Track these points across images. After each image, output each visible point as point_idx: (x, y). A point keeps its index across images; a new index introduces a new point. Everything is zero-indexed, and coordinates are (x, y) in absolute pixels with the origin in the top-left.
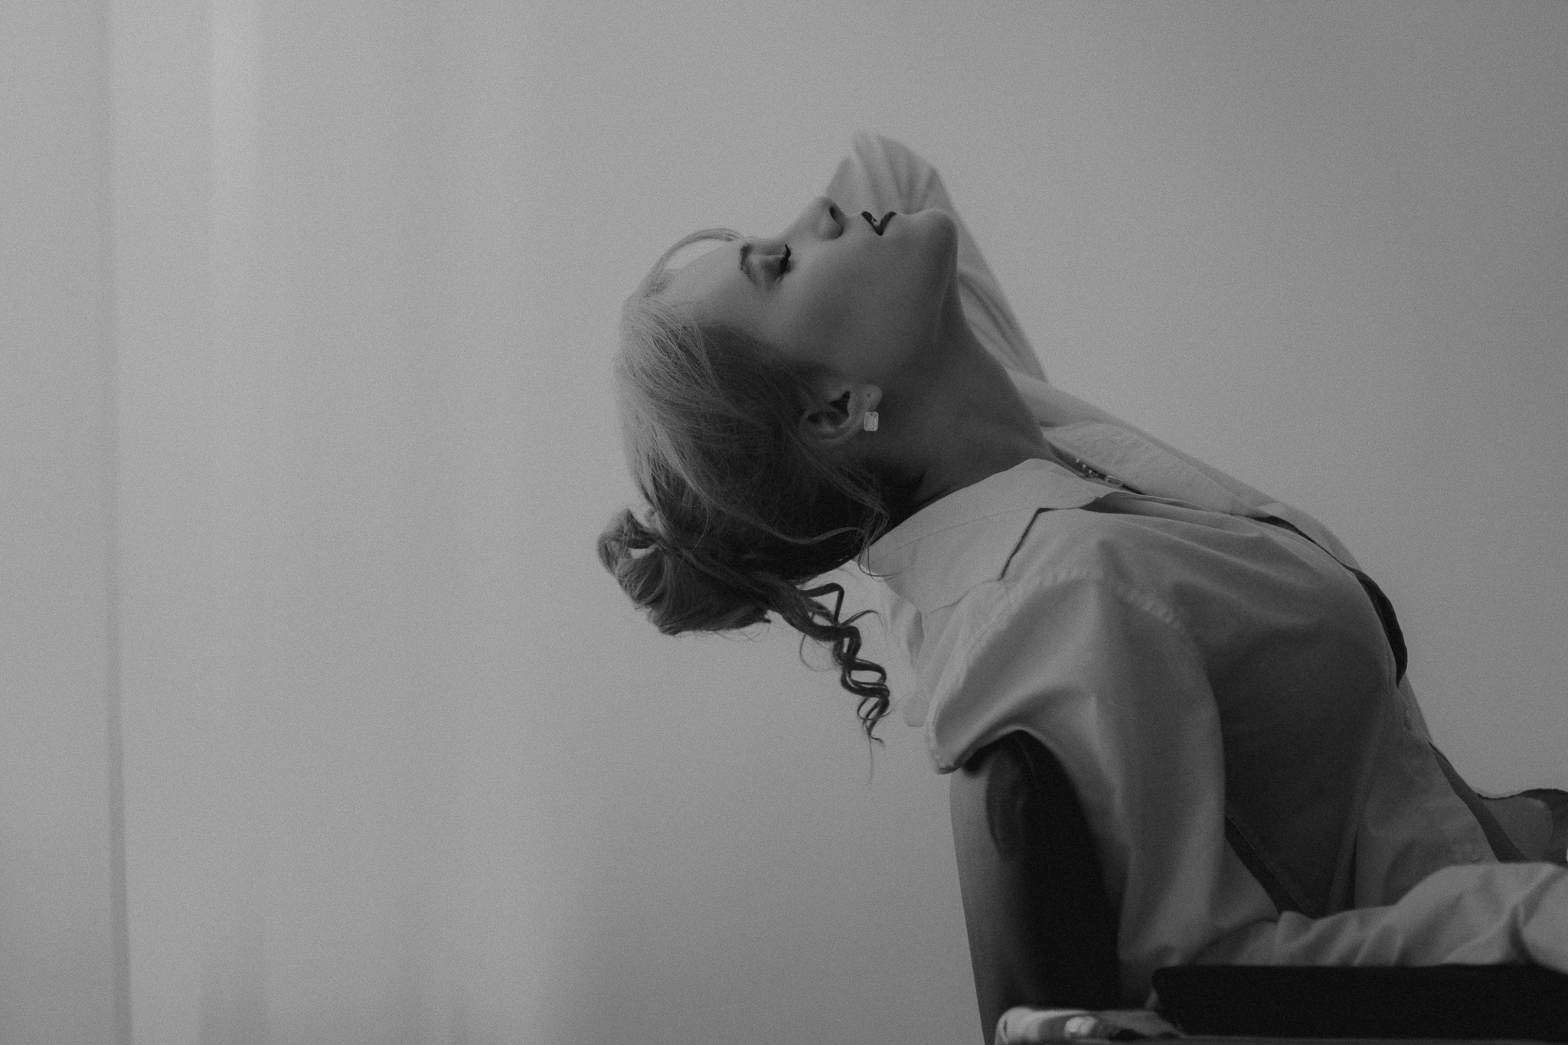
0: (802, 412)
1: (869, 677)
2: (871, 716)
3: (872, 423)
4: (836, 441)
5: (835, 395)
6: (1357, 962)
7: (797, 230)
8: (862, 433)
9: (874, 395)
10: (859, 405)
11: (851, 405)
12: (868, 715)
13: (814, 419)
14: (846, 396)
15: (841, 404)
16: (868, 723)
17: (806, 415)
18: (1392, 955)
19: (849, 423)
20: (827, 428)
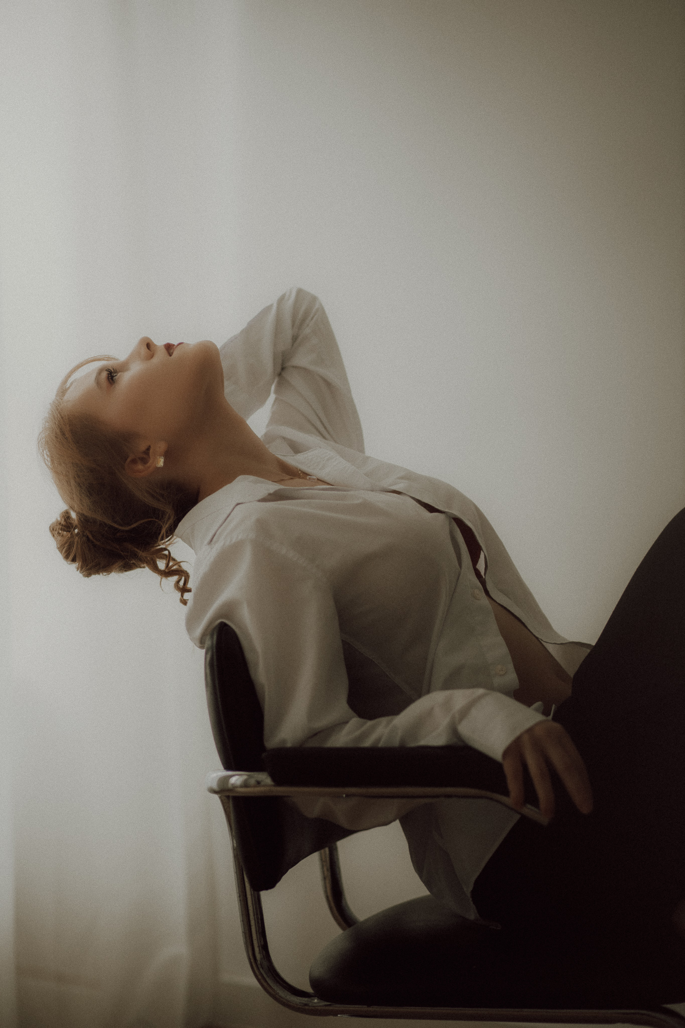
0: (127, 458)
4: (145, 474)
6: (380, 745)
8: (156, 468)
10: (155, 453)
11: (151, 453)
14: (149, 448)
15: (146, 453)
17: (130, 459)
18: (396, 743)
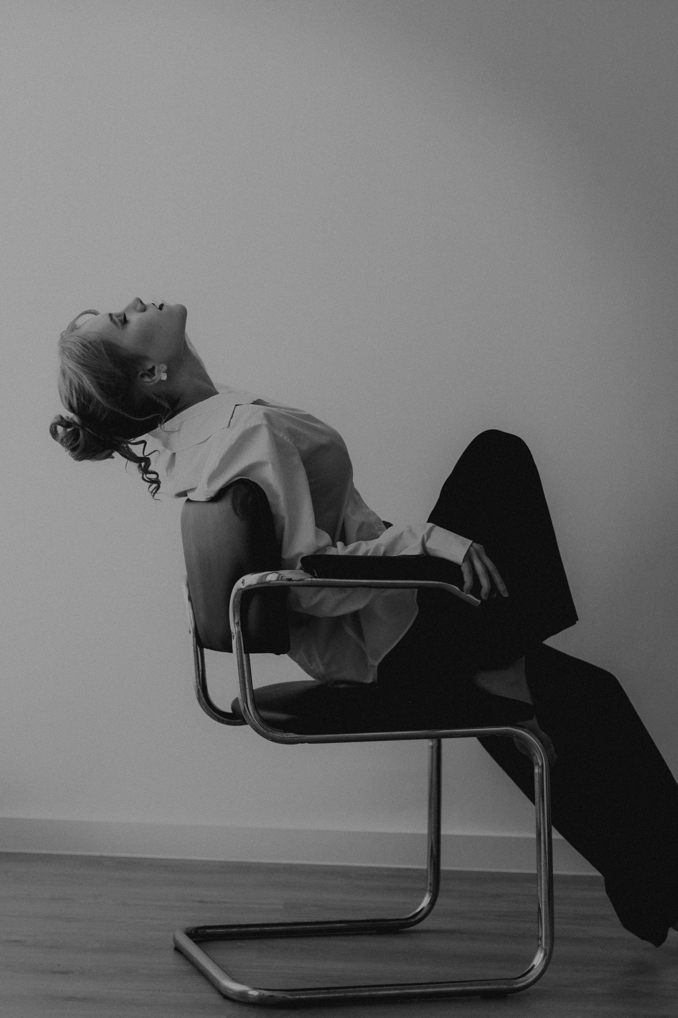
0: (138, 373)
1: (153, 476)
2: (154, 492)
3: (164, 377)
4: (151, 384)
5: (150, 366)
7: (128, 309)
8: (161, 381)
9: (165, 367)
10: (159, 371)
11: (156, 370)
12: (153, 490)
13: (142, 376)
14: (154, 367)
15: (152, 371)
16: (152, 494)
17: (140, 373)
19: (156, 378)
20: (147, 379)
